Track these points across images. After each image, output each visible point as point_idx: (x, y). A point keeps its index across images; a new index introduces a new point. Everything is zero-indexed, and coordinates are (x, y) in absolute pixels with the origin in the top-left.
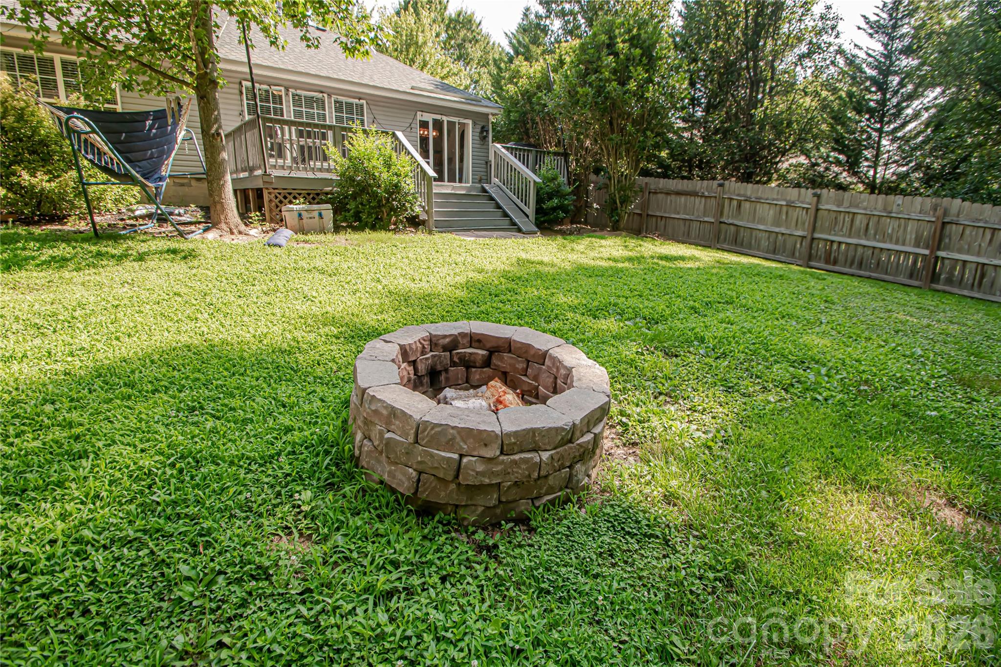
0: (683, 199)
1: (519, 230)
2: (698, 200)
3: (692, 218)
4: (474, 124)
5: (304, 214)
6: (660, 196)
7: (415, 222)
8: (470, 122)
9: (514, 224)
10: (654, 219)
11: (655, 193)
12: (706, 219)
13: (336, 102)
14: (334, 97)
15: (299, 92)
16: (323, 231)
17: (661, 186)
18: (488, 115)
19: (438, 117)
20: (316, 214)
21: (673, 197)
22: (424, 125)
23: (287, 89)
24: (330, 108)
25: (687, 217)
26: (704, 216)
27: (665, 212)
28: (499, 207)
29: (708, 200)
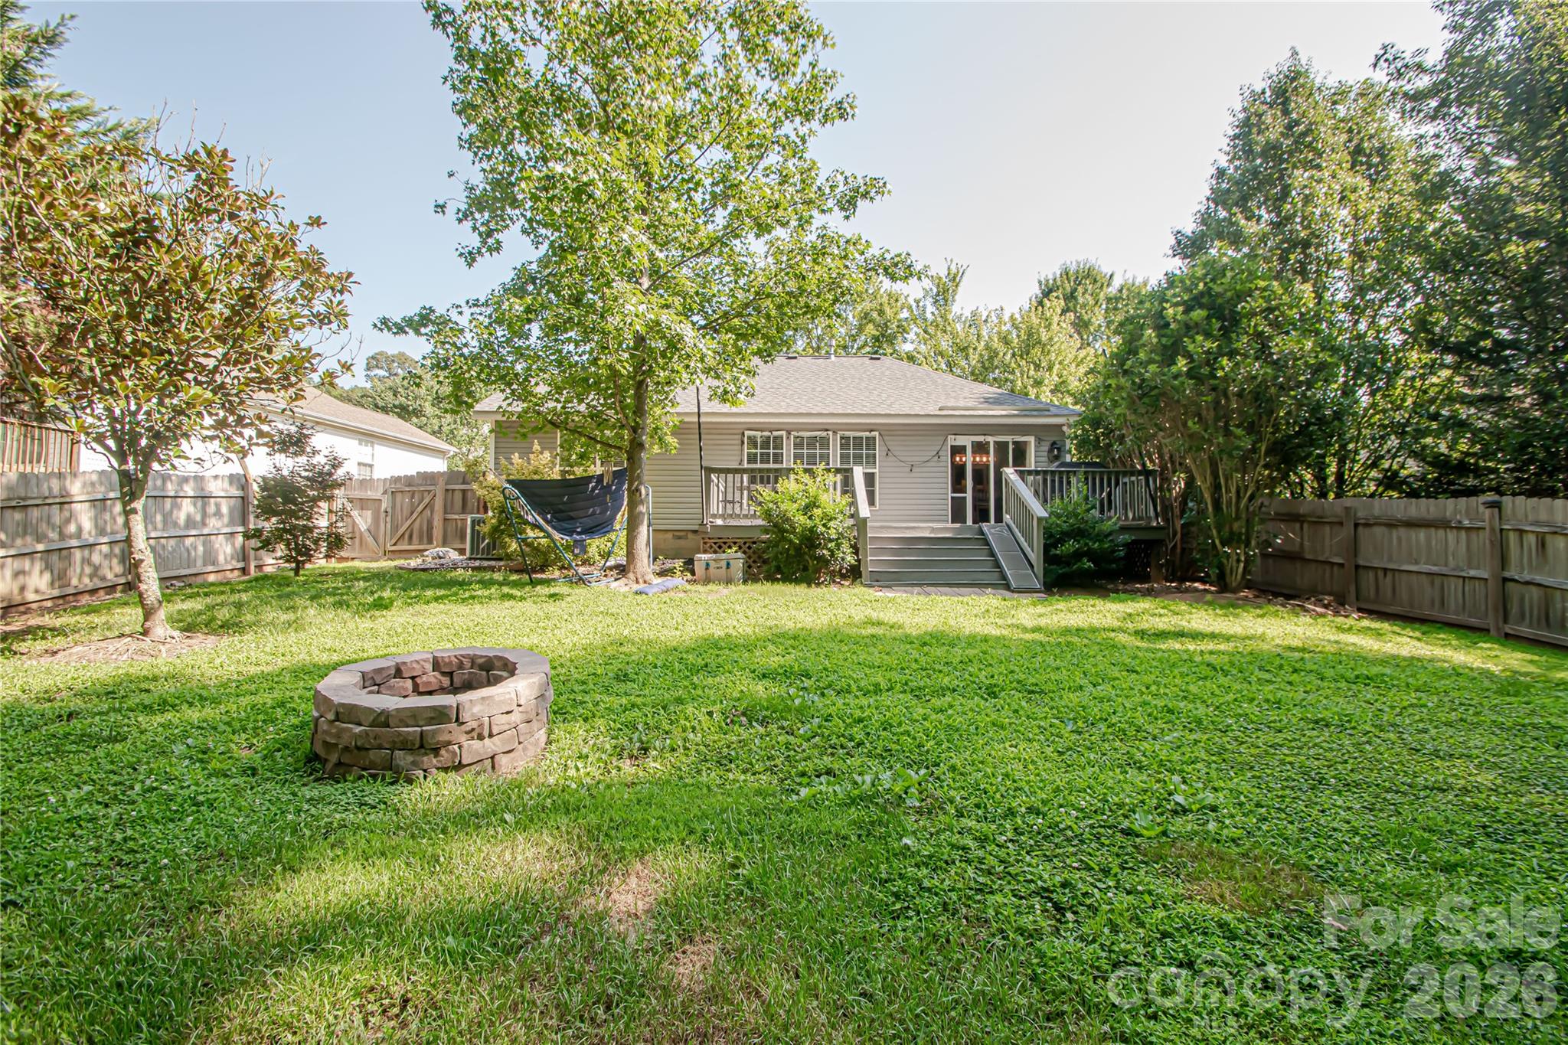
0: (1422, 534)
1: (1007, 587)
2: (1451, 536)
3: (1444, 570)
4: (1039, 440)
5: (712, 564)
6: (1378, 531)
7: (854, 573)
8: (1031, 439)
9: (1004, 577)
10: (1371, 574)
11: (1367, 525)
12: (1473, 573)
13: (842, 438)
14: (840, 433)
15: (801, 434)
16: (729, 581)
17: (1377, 512)
18: (1060, 426)
19: (980, 438)
20: (724, 564)
21: (1402, 531)
22: (958, 450)
23: (789, 433)
24: (835, 445)
25: (1435, 569)
26: (1470, 567)
27: (1390, 560)
28: (992, 554)
29: (1474, 535)
